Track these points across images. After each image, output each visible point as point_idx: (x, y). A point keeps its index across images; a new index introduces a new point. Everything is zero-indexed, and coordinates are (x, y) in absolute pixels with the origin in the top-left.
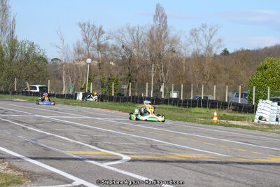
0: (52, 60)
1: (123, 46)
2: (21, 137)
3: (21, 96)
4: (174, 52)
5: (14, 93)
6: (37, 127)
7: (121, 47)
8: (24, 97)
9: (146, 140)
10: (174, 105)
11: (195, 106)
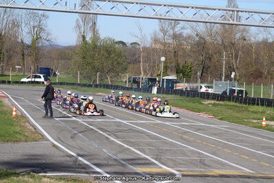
0: (131, 44)
1: (197, 35)
2: (105, 151)
3: (102, 89)
4: (245, 39)
5: (97, 86)
6: (117, 137)
7: (195, 35)
8: (106, 90)
9: (199, 153)
10: (236, 102)
11: (254, 104)
